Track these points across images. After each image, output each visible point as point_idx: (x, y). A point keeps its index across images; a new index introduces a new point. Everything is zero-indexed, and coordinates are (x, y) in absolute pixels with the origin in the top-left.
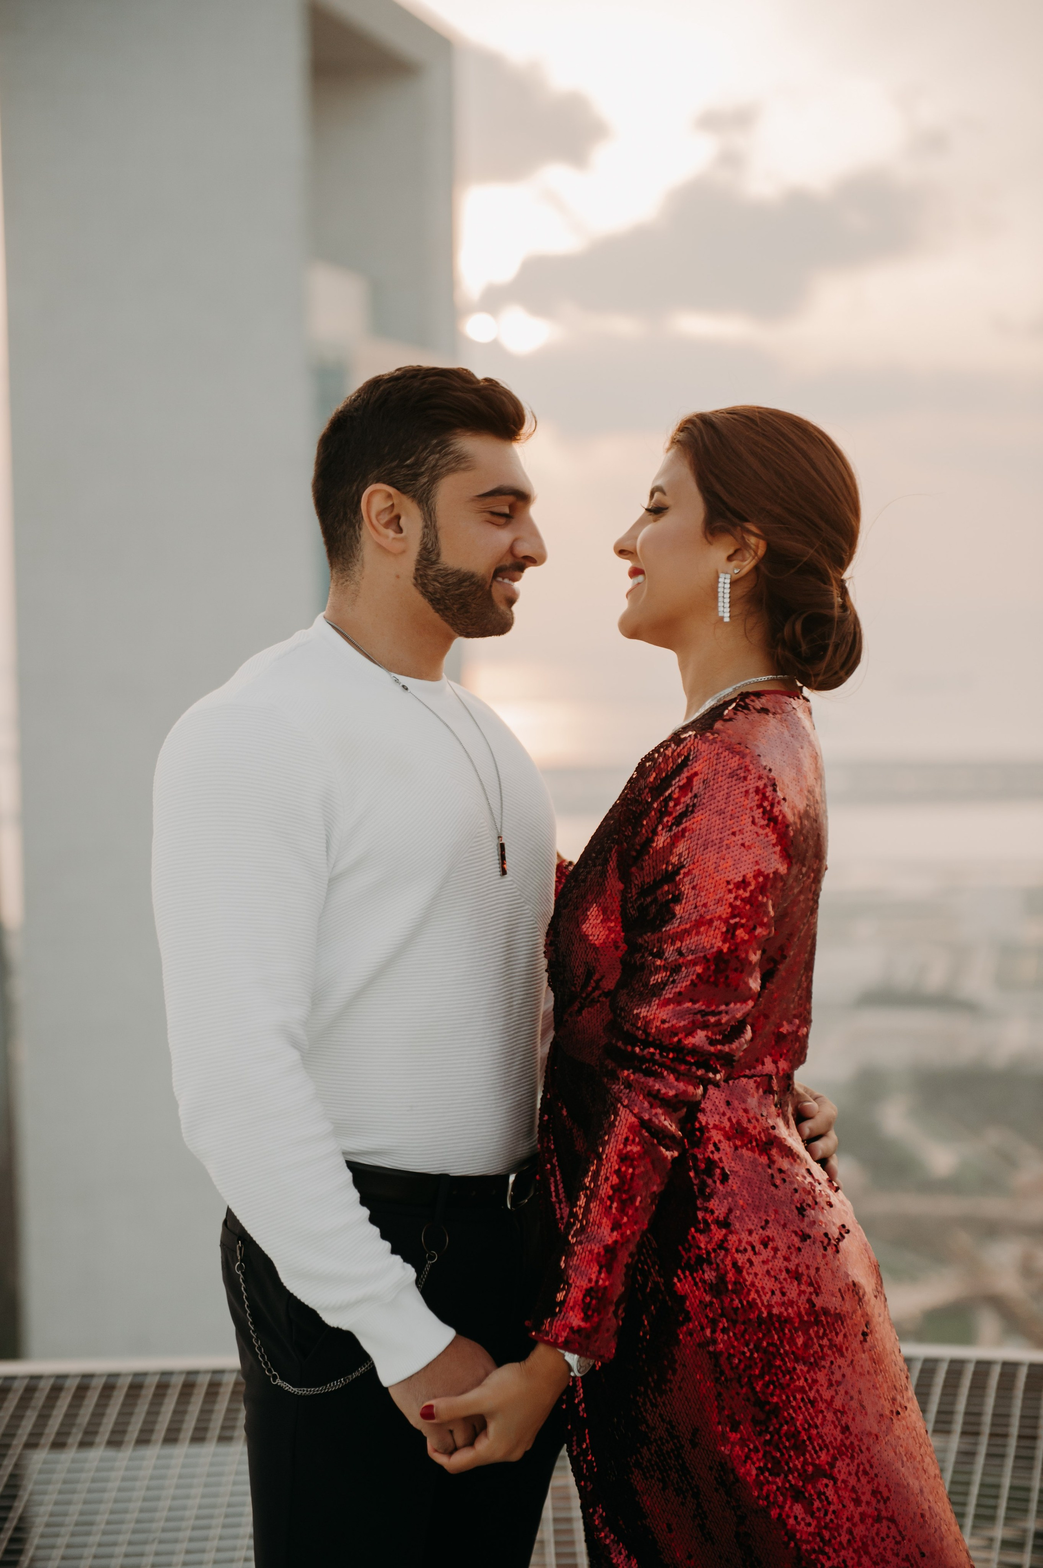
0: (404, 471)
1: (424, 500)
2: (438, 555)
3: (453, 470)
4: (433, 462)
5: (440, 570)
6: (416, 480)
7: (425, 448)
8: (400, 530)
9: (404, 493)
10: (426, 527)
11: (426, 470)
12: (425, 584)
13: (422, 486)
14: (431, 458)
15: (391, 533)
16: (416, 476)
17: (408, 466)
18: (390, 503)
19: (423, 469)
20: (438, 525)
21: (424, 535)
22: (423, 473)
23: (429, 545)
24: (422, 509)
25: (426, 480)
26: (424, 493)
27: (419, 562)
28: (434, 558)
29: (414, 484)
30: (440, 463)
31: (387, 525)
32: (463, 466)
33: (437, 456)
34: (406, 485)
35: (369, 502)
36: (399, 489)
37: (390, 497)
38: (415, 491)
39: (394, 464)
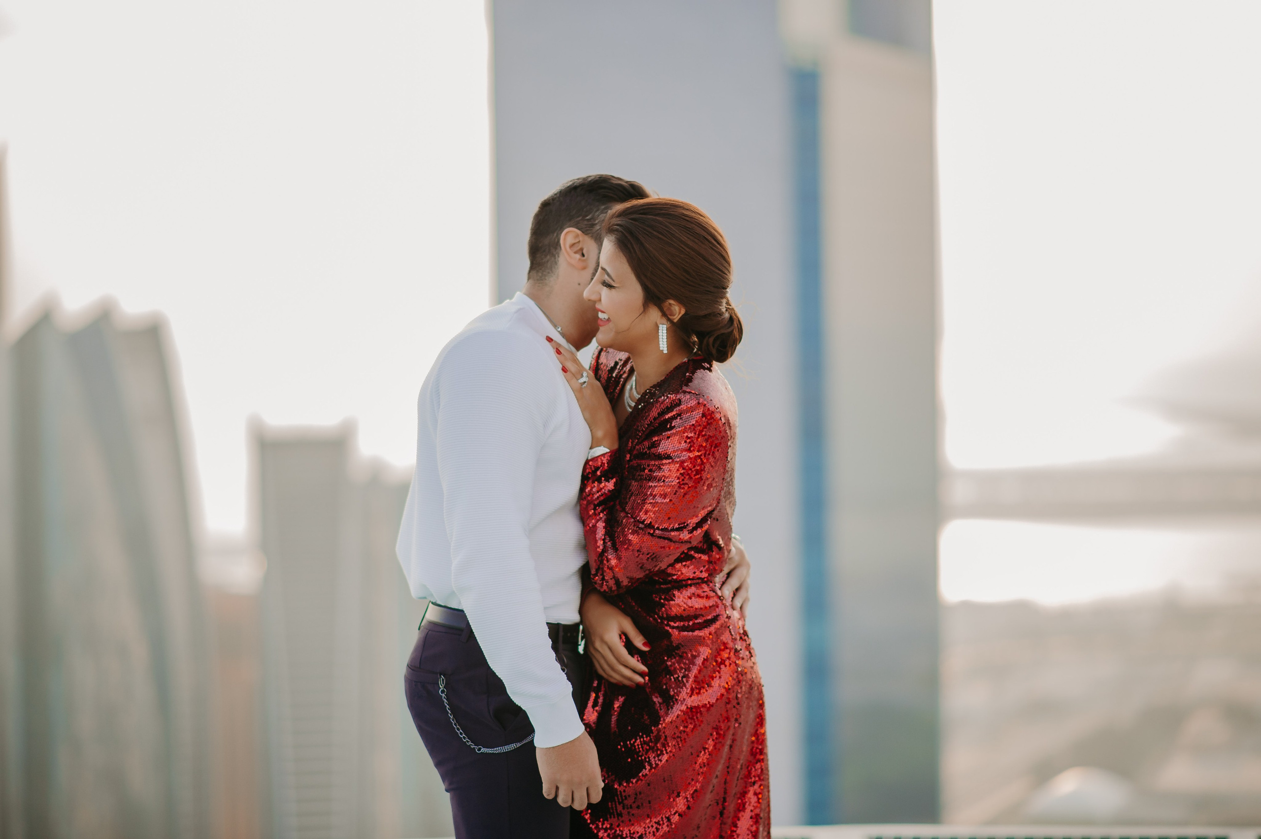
0: (586, 222)
1: (597, 238)
4: (603, 218)
6: (592, 227)
7: (598, 210)
8: (583, 255)
9: (586, 234)
13: (596, 231)
14: (601, 216)
15: (578, 256)
16: (593, 225)
17: (588, 220)
18: (577, 240)
19: (597, 222)
22: (596, 224)
24: (597, 244)
25: (598, 227)
26: (598, 235)
29: (591, 230)
31: (575, 253)
34: (587, 230)
35: (565, 239)
36: (583, 232)
37: (577, 236)
38: (593, 233)
39: (580, 218)
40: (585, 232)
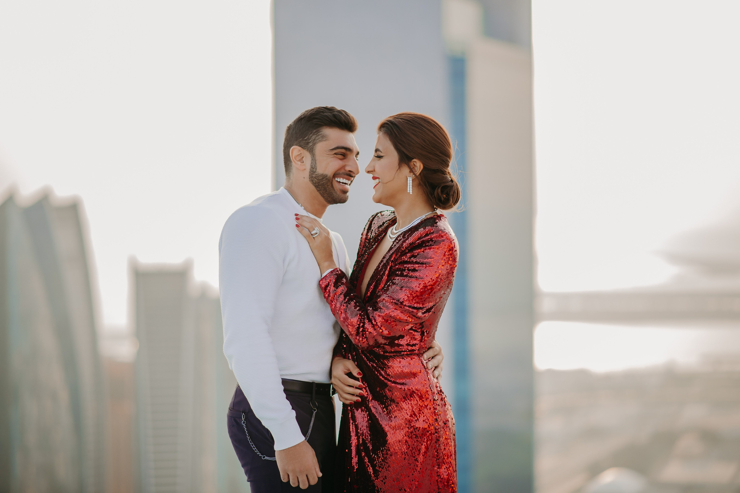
0: (304, 142)
1: (311, 151)
2: (316, 169)
3: (320, 141)
5: (317, 174)
7: (311, 133)
8: (304, 162)
9: (304, 149)
10: (312, 160)
11: (311, 141)
12: (313, 180)
13: (310, 146)
14: (313, 137)
15: (301, 163)
16: (308, 143)
17: (305, 140)
18: (300, 153)
20: (316, 159)
21: (312, 163)
22: (310, 142)
23: (313, 166)
24: (311, 154)
25: (311, 144)
26: (311, 149)
27: (310, 172)
28: (315, 170)
29: (308, 146)
30: (316, 138)
31: (299, 161)
32: (324, 139)
33: (316, 136)
34: (305, 146)
35: (292, 153)
36: (302, 148)
37: (300, 150)
38: (308, 148)
39: (301, 139)
40: (303, 147)
